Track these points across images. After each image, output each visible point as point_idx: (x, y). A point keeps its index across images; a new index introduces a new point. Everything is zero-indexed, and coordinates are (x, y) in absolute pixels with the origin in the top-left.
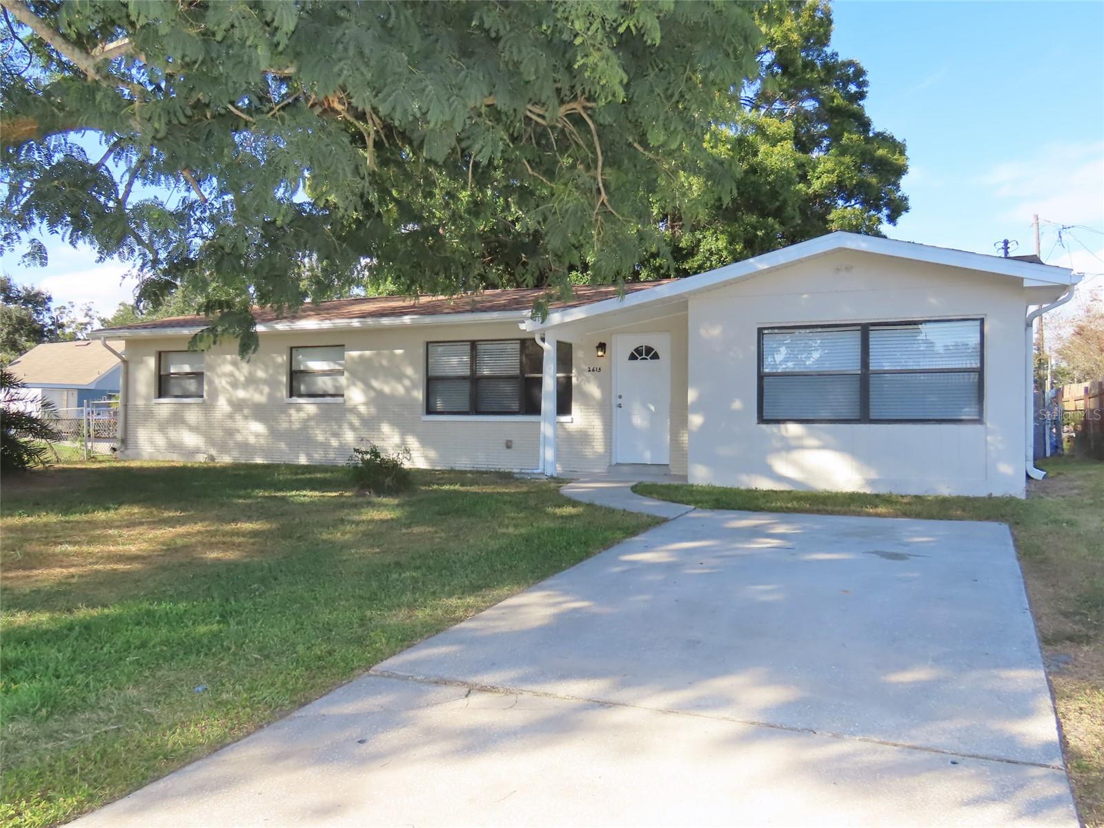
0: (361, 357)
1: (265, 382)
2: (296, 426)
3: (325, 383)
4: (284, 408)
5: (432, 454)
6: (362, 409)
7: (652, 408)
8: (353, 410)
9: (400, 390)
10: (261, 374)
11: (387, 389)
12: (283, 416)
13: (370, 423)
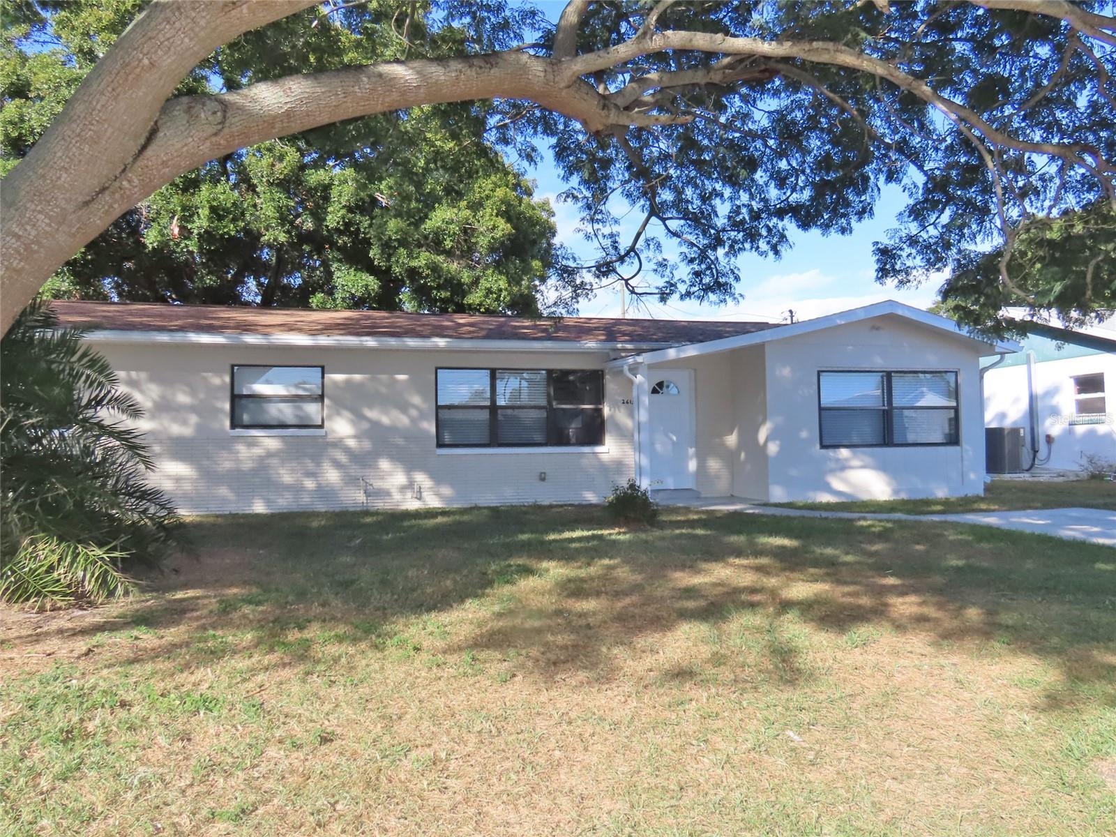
0: (348, 382)
1: (192, 409)
2: (247, 466)
3: (280, 411)
4: (226, 444)
5: (447, 491)
6: (352, 443)
7: (674, 438)
8: (338, 444)
9: (403, 420)
10: (183, 398)
11: (385, 420)
12: (225, 454)
13: (363, 460)
